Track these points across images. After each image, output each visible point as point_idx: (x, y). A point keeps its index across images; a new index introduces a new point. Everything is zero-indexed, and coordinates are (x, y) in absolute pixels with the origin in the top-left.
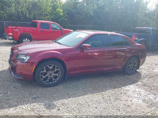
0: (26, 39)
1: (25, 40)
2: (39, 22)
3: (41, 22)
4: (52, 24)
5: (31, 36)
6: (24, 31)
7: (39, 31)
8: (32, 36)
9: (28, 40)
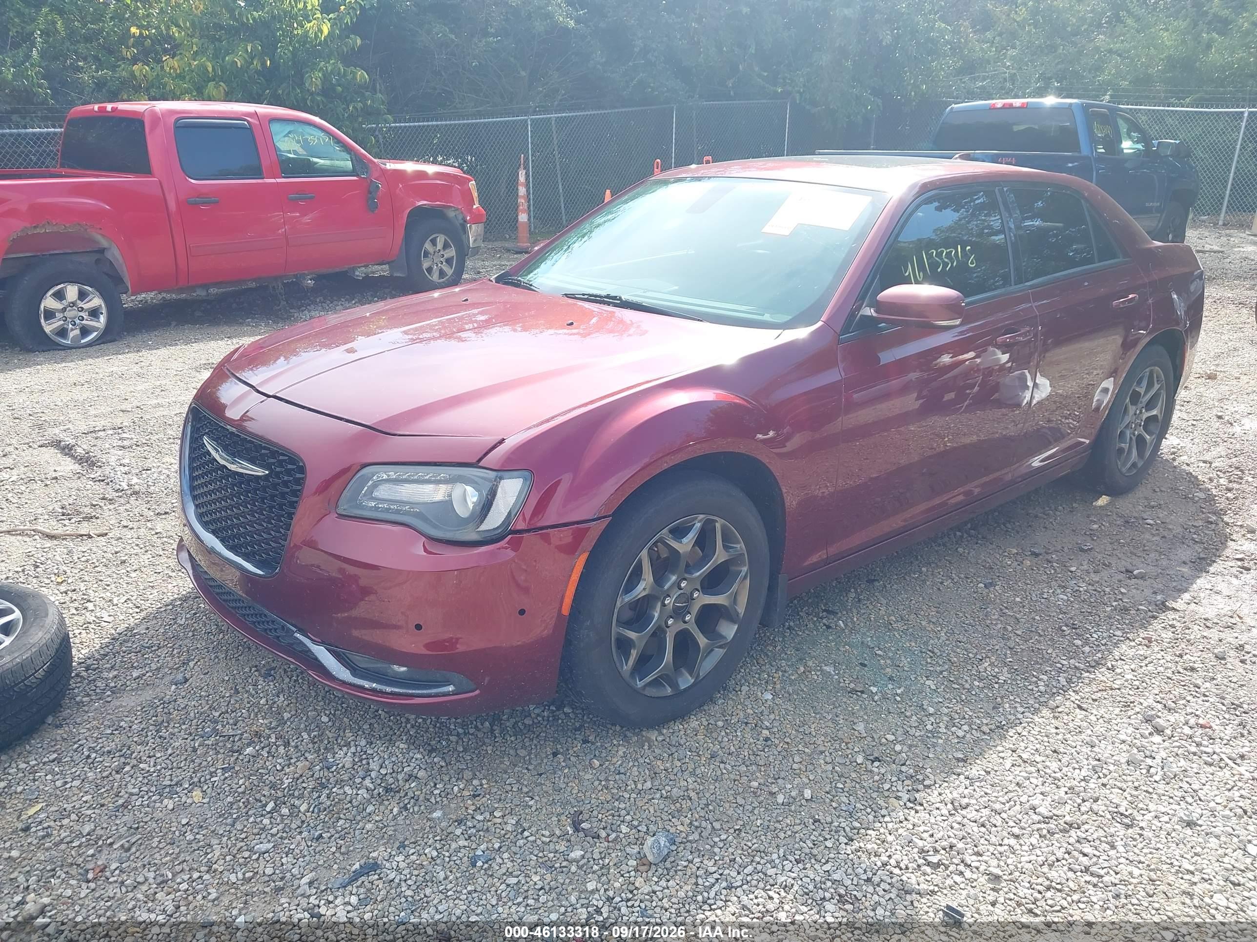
0: (72, 292)
1: (60, 296)
2: (156, 118)
3: (181, 116)
4: (275, 127)
5: (102, 251)
6: (38, 212)
7: (172, 205)
8: (115, 254)
9: (82, 295)
